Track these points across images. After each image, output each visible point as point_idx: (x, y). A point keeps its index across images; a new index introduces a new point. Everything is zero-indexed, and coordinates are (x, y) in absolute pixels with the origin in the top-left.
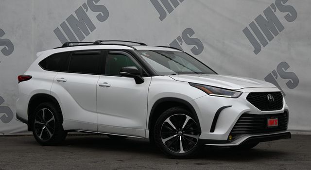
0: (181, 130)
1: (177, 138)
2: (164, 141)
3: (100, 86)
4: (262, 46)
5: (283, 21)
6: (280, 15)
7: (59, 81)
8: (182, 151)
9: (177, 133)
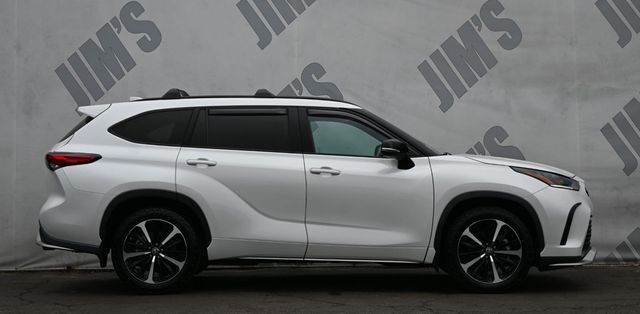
0: (489, 246)
1: (487, 259)
2: (465, 267)
3: (313, 173)
4: (455, 97)
5: (496, 50)
6: (490, 37)
7: (195, 164)
8: (497, 280)
9: (485, 252)
